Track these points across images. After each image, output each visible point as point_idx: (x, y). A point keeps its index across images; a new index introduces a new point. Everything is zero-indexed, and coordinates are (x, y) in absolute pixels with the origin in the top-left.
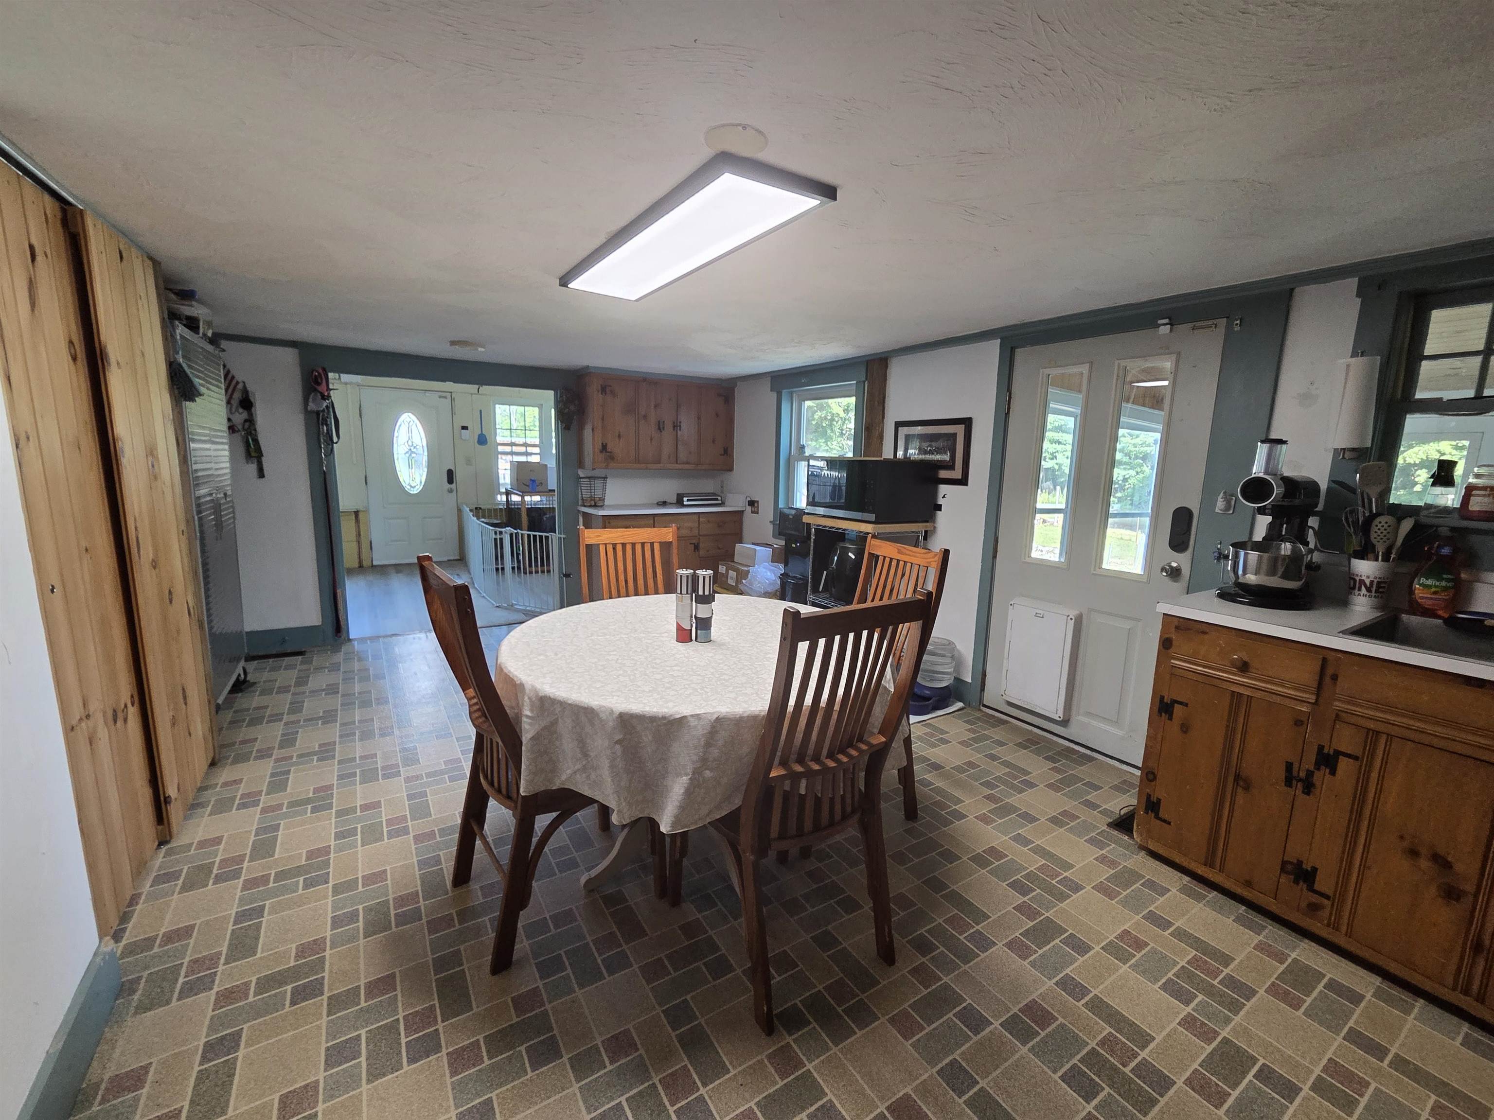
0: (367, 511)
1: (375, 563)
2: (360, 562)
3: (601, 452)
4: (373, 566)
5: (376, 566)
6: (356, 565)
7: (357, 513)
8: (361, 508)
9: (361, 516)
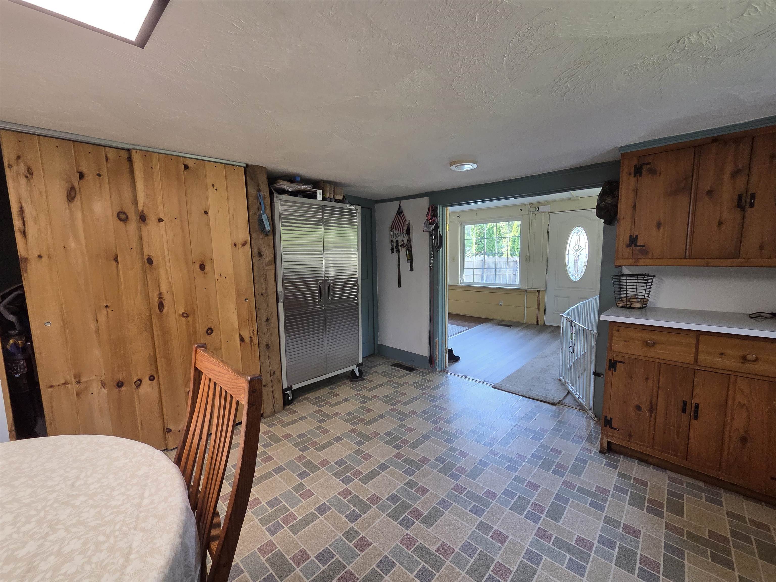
0: (545, 290)
1: (546, 323)
2: (538, 321)
3: (629, 246)
4: (544, 325)
5: (546, 325)
6: (535, 323)
7: (539, 291)
8: (541, 288)
9: (541, 293)
